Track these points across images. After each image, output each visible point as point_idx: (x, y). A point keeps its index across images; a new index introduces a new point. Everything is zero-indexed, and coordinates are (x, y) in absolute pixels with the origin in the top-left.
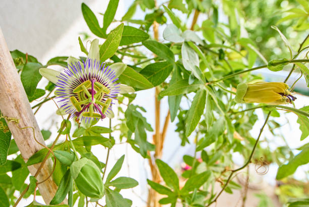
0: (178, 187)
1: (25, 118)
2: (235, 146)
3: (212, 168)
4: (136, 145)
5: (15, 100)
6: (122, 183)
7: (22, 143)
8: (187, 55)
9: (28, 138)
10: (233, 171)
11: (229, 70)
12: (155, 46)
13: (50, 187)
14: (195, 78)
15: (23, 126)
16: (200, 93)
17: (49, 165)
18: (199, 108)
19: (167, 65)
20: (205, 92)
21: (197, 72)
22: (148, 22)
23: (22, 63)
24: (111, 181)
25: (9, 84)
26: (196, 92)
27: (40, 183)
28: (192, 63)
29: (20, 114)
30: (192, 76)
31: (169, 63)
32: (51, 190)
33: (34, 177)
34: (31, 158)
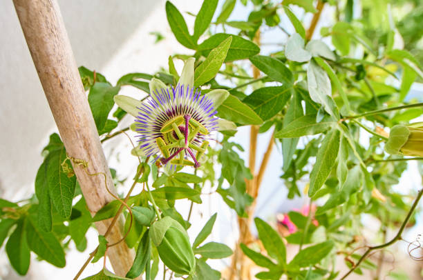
0: (285, 260)
1: (94, 160)
2: (371, 206)
3: (333, 236)
4: (229, 197)
5: (84, 138)
6: (212, 250)
7: (90, 192)
8: (313, 78)
9: (97, 185)
10: (371, 248)
11: (370, 96)
12: (267, 64)
13: (121, 249)
14: (325, 113)
15: (92, 172)
16: (331, 134)
17: (120, 221)
18: (328, 157)
19: (282, 90)
20: (338, 133)
21: (329, 105)
22: (254, 25)
23: (89, 84)
24: (198, 247)
25: (79, 117)
26: (325, 133)
27: (111, 246)
28: (322, 92)
29: (89, 155)
30: (321, 110)
31: (286, 88)
32: (122, 252)
33: (105, 236)
34: (100, 212)
